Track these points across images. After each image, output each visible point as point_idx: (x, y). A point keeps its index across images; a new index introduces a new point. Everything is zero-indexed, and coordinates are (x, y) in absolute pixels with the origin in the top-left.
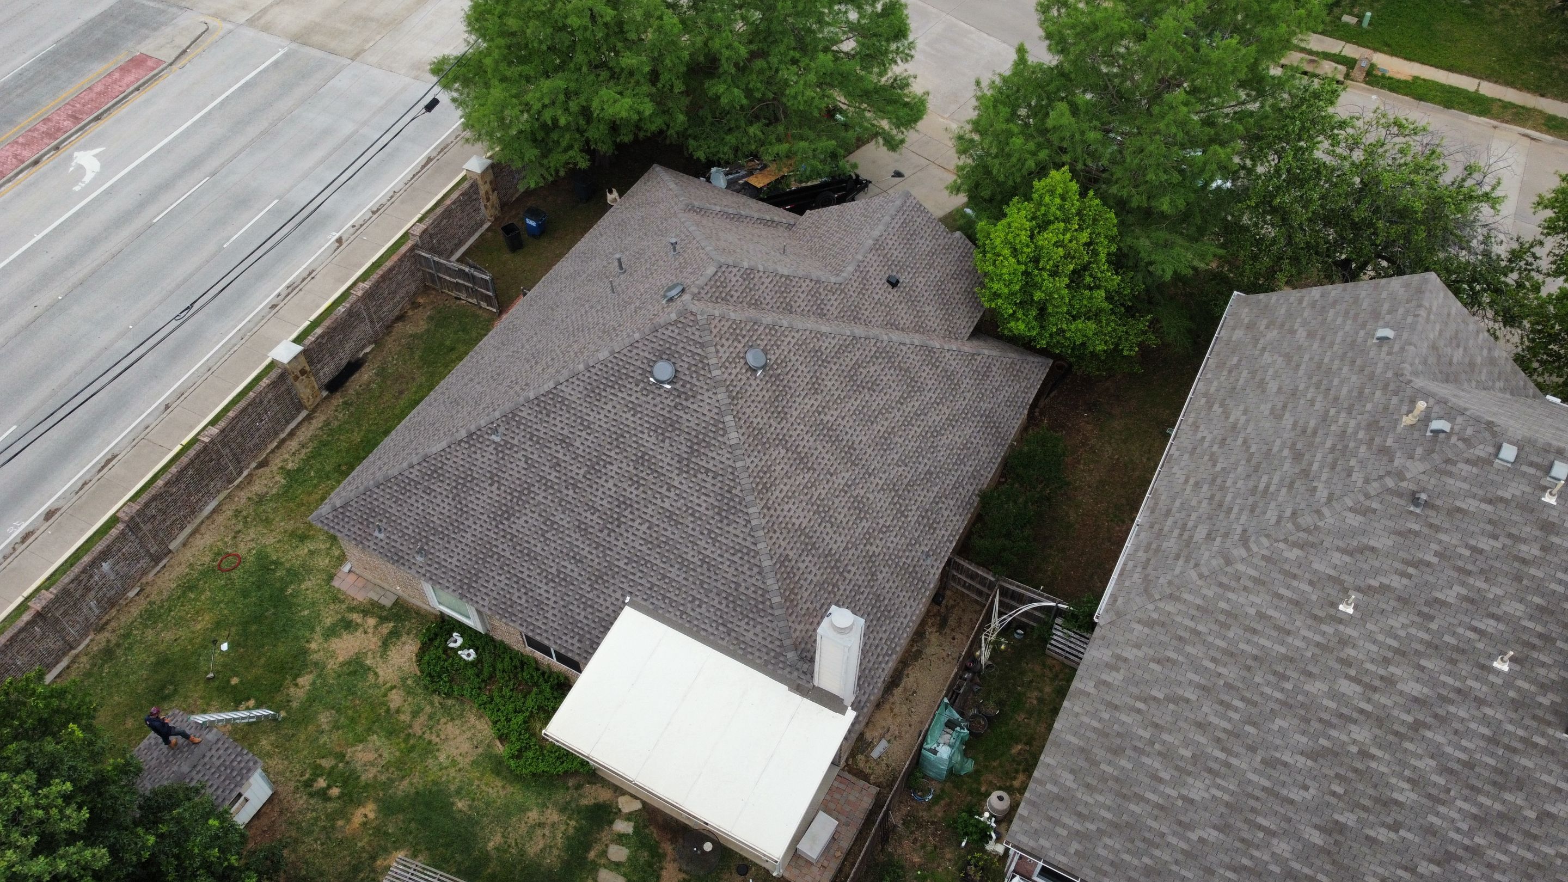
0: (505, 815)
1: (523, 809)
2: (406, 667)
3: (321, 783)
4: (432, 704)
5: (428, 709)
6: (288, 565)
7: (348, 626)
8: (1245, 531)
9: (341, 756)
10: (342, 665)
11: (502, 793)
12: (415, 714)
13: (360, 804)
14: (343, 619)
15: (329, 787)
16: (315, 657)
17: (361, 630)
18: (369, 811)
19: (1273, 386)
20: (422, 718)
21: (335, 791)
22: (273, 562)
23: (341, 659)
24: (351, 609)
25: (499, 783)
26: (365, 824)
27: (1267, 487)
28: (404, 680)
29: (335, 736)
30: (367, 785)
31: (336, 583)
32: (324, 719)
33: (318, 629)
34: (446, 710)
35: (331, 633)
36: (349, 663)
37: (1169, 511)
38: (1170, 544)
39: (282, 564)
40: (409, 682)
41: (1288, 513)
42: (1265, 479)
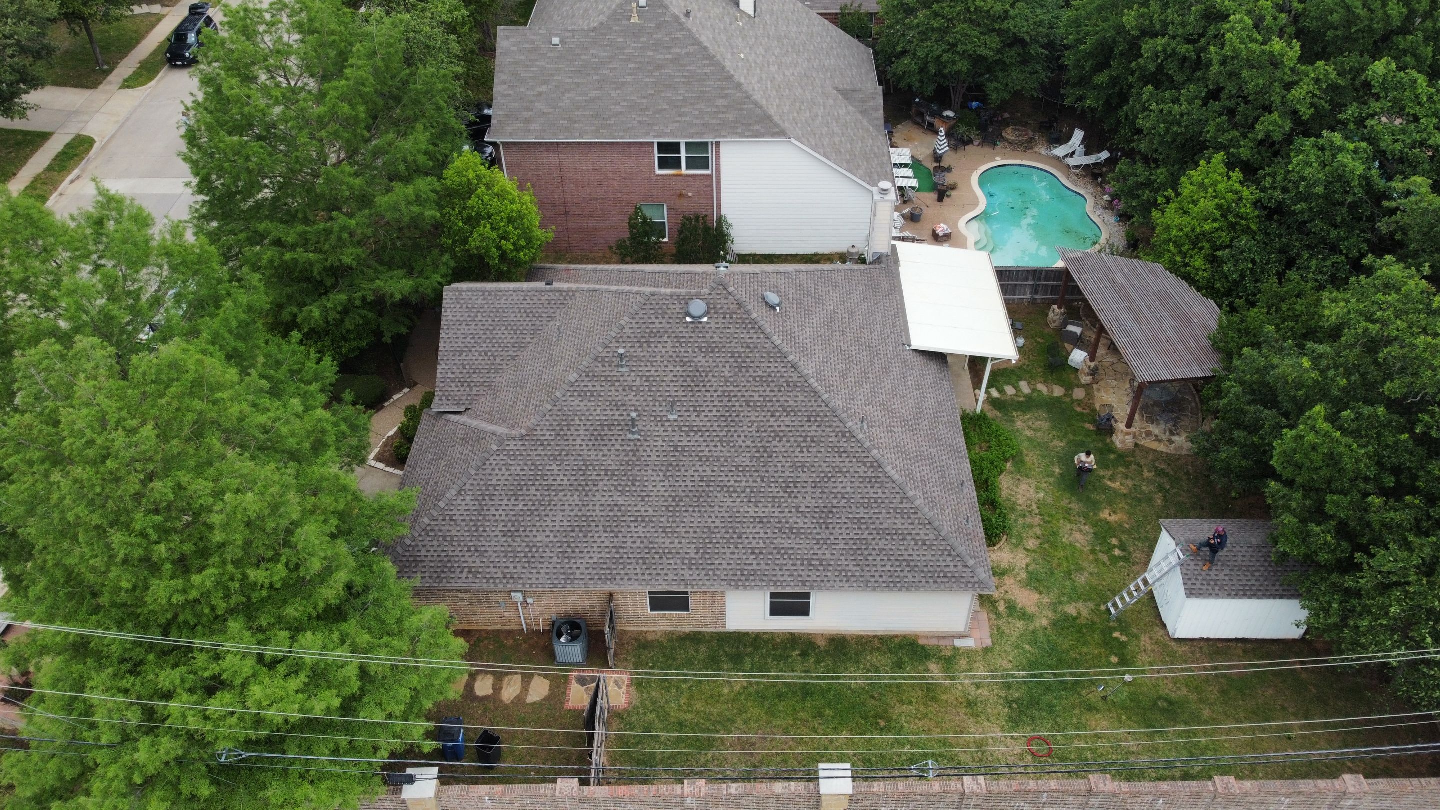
0: (1042, 446)
1: (1030, 440)
2: (1007, 549)
3: (1117, 552)
4: (1016, 521)
5: (1021, 521)
6: (1003, 694)
7: (1012, 608)
8: (719, 80)
9: (1093, 552)
10: (1041, 593)
11: (1031, 454)
12: (1031, 527)
13: (1108, 523)
14: (1010, 615)
15: (1115, 547)
16: (1051, 615)
17: (1008, 597)
18: (1105, 515)
19: (594, 94)
20: (1029, 520)
21: (1114, 541)
22: (1011, 708)
23: (1037, 596)
24: (999, 615)
25: (1027, 459)
26: (1115, 512)
27: (685, 77)
28: (1017, 546)
29: (1085, 565)
30: (1095, 525)
31: (988, 642)
32: (1082, 580)
33: (1031, 628)
34: (1013, 510)
35: (1025, 616)
36: (1036, 589)
37: (704, 125)
38: (731, 117)
39: (1006, 698)
40: (1014, 541)
41: (707, 62)
42: (678, 80)
